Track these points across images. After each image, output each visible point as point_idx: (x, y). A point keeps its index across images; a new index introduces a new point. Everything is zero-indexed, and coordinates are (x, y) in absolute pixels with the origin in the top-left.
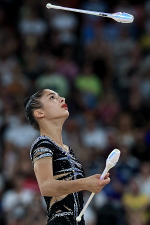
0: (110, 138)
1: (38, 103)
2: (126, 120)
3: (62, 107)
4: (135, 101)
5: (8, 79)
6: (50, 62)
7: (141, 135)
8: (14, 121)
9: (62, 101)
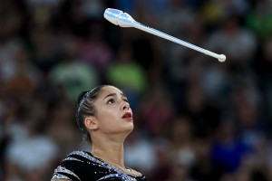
0: (159, 155)
1: (92, 108)
2: (182, 128)
3: (124, 117)
4: (195, 100)
5: (9, 70)
6: (71, 45)
7: (204, 149)
8: (18, 131)
9: (124, 108)
